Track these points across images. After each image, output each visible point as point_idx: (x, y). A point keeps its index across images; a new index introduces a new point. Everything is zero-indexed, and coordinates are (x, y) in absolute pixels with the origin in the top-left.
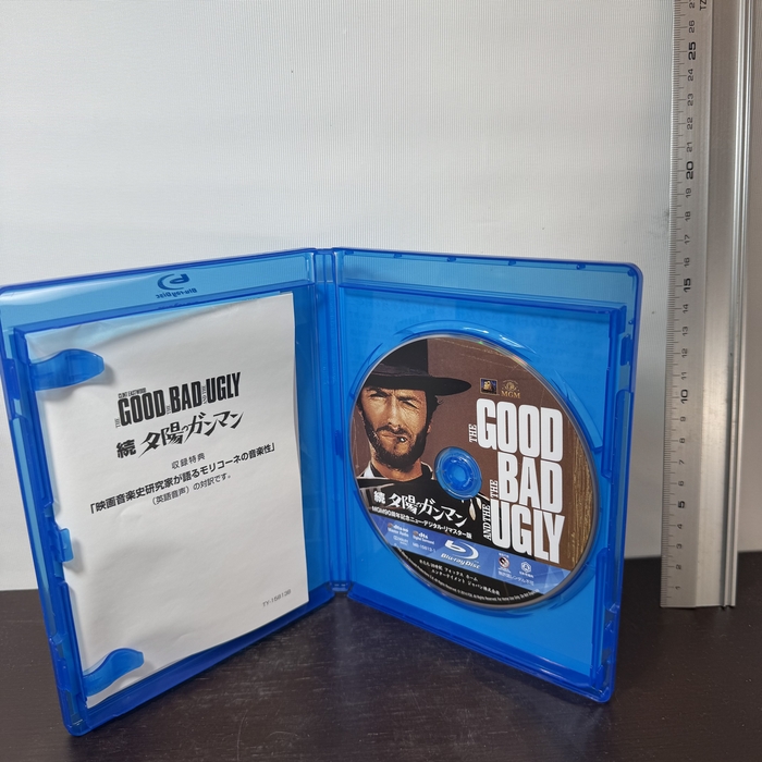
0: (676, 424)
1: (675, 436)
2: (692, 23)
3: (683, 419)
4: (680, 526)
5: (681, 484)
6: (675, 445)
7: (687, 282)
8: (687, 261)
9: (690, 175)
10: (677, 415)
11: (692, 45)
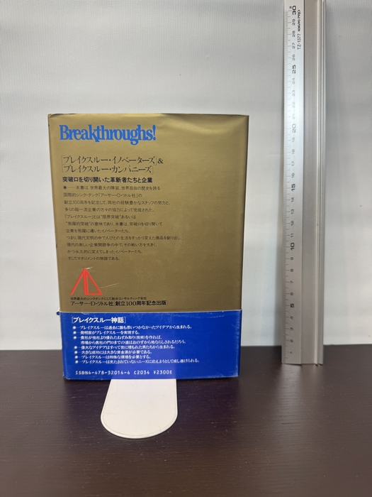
0: (288, 261)
1: (288, 268)
2: (294, 56)
3: (292, 258)
4: (292, 318)
5: (292, 294)
6: (288, 273)
7: (293, 186)
8: (293, 175)
9: (294, 131)
10: (288, 256)
11: (294, 66)
